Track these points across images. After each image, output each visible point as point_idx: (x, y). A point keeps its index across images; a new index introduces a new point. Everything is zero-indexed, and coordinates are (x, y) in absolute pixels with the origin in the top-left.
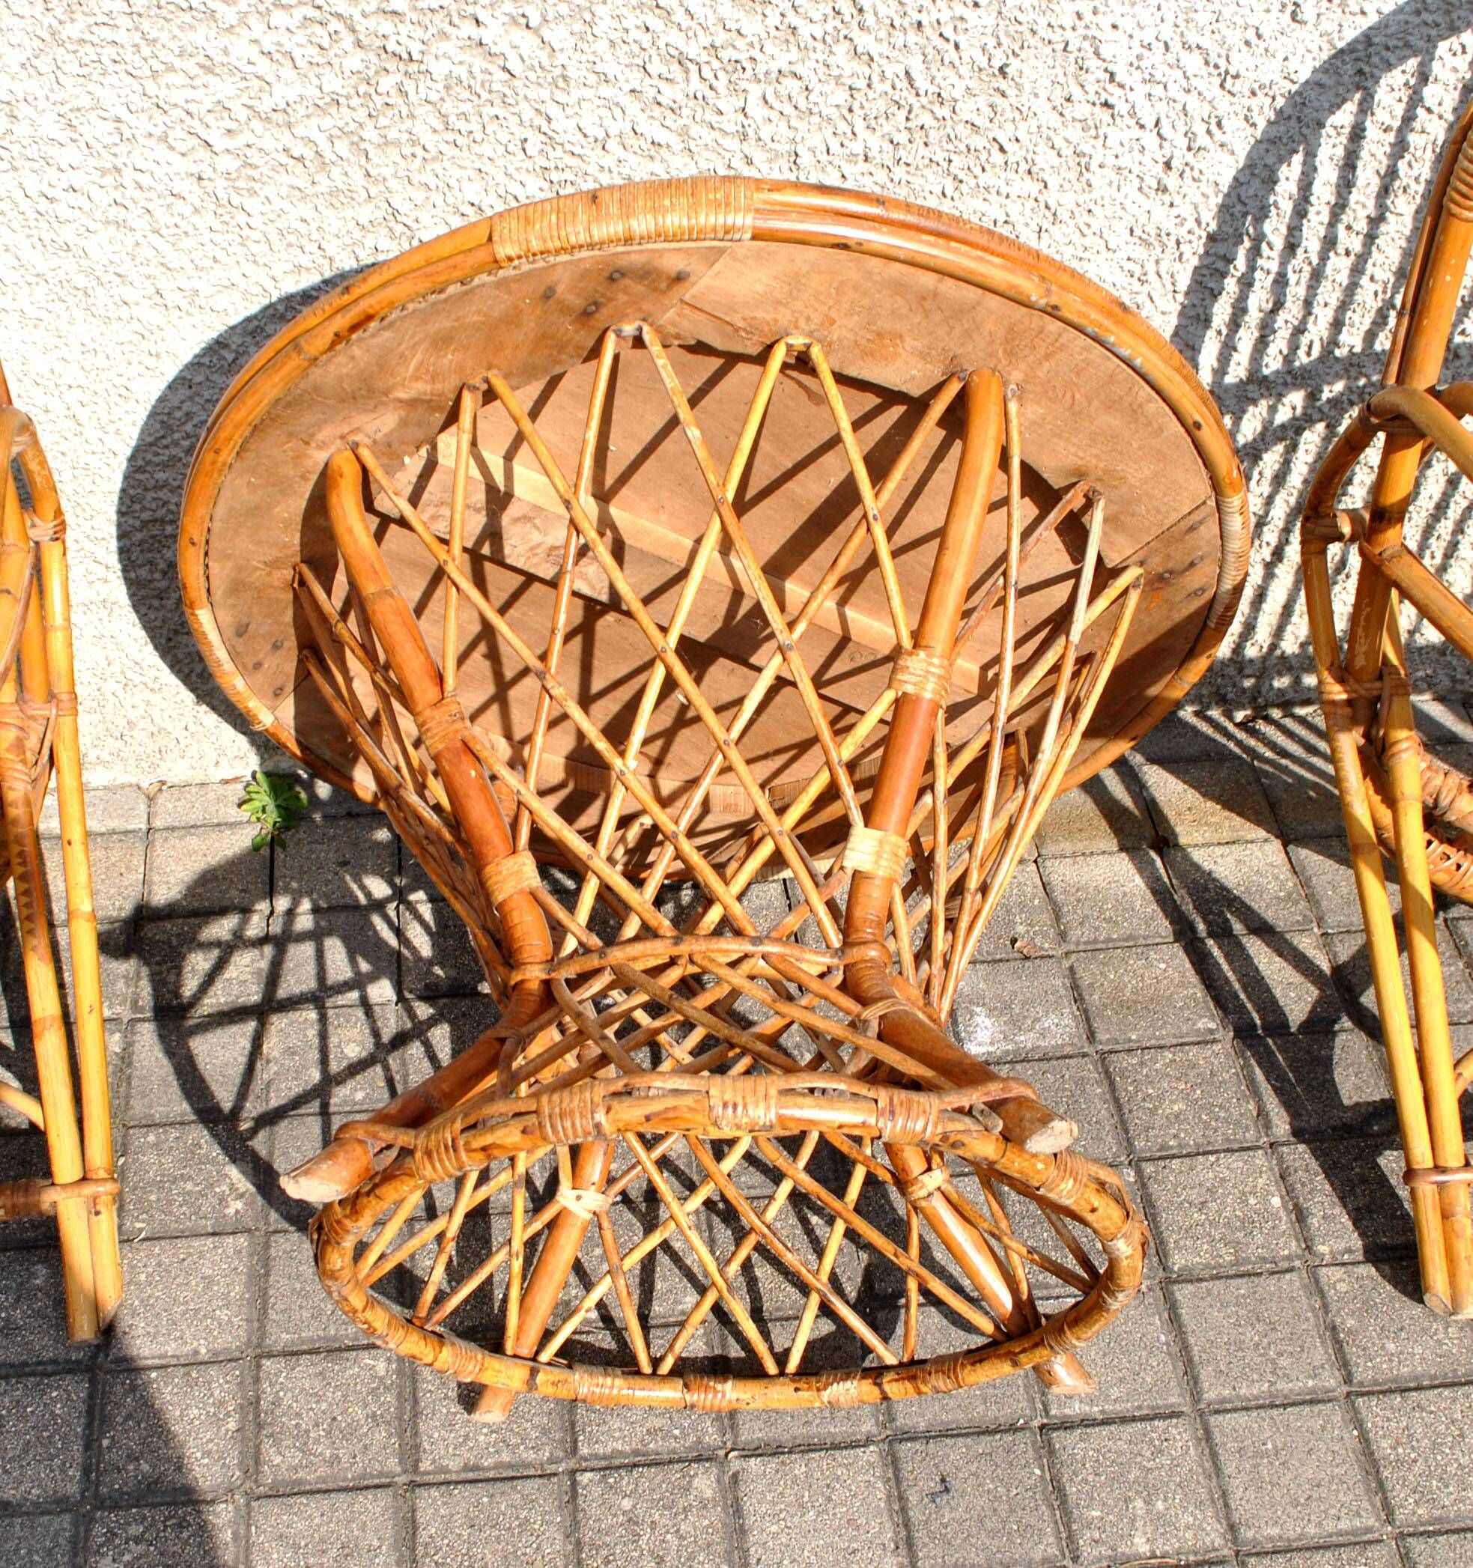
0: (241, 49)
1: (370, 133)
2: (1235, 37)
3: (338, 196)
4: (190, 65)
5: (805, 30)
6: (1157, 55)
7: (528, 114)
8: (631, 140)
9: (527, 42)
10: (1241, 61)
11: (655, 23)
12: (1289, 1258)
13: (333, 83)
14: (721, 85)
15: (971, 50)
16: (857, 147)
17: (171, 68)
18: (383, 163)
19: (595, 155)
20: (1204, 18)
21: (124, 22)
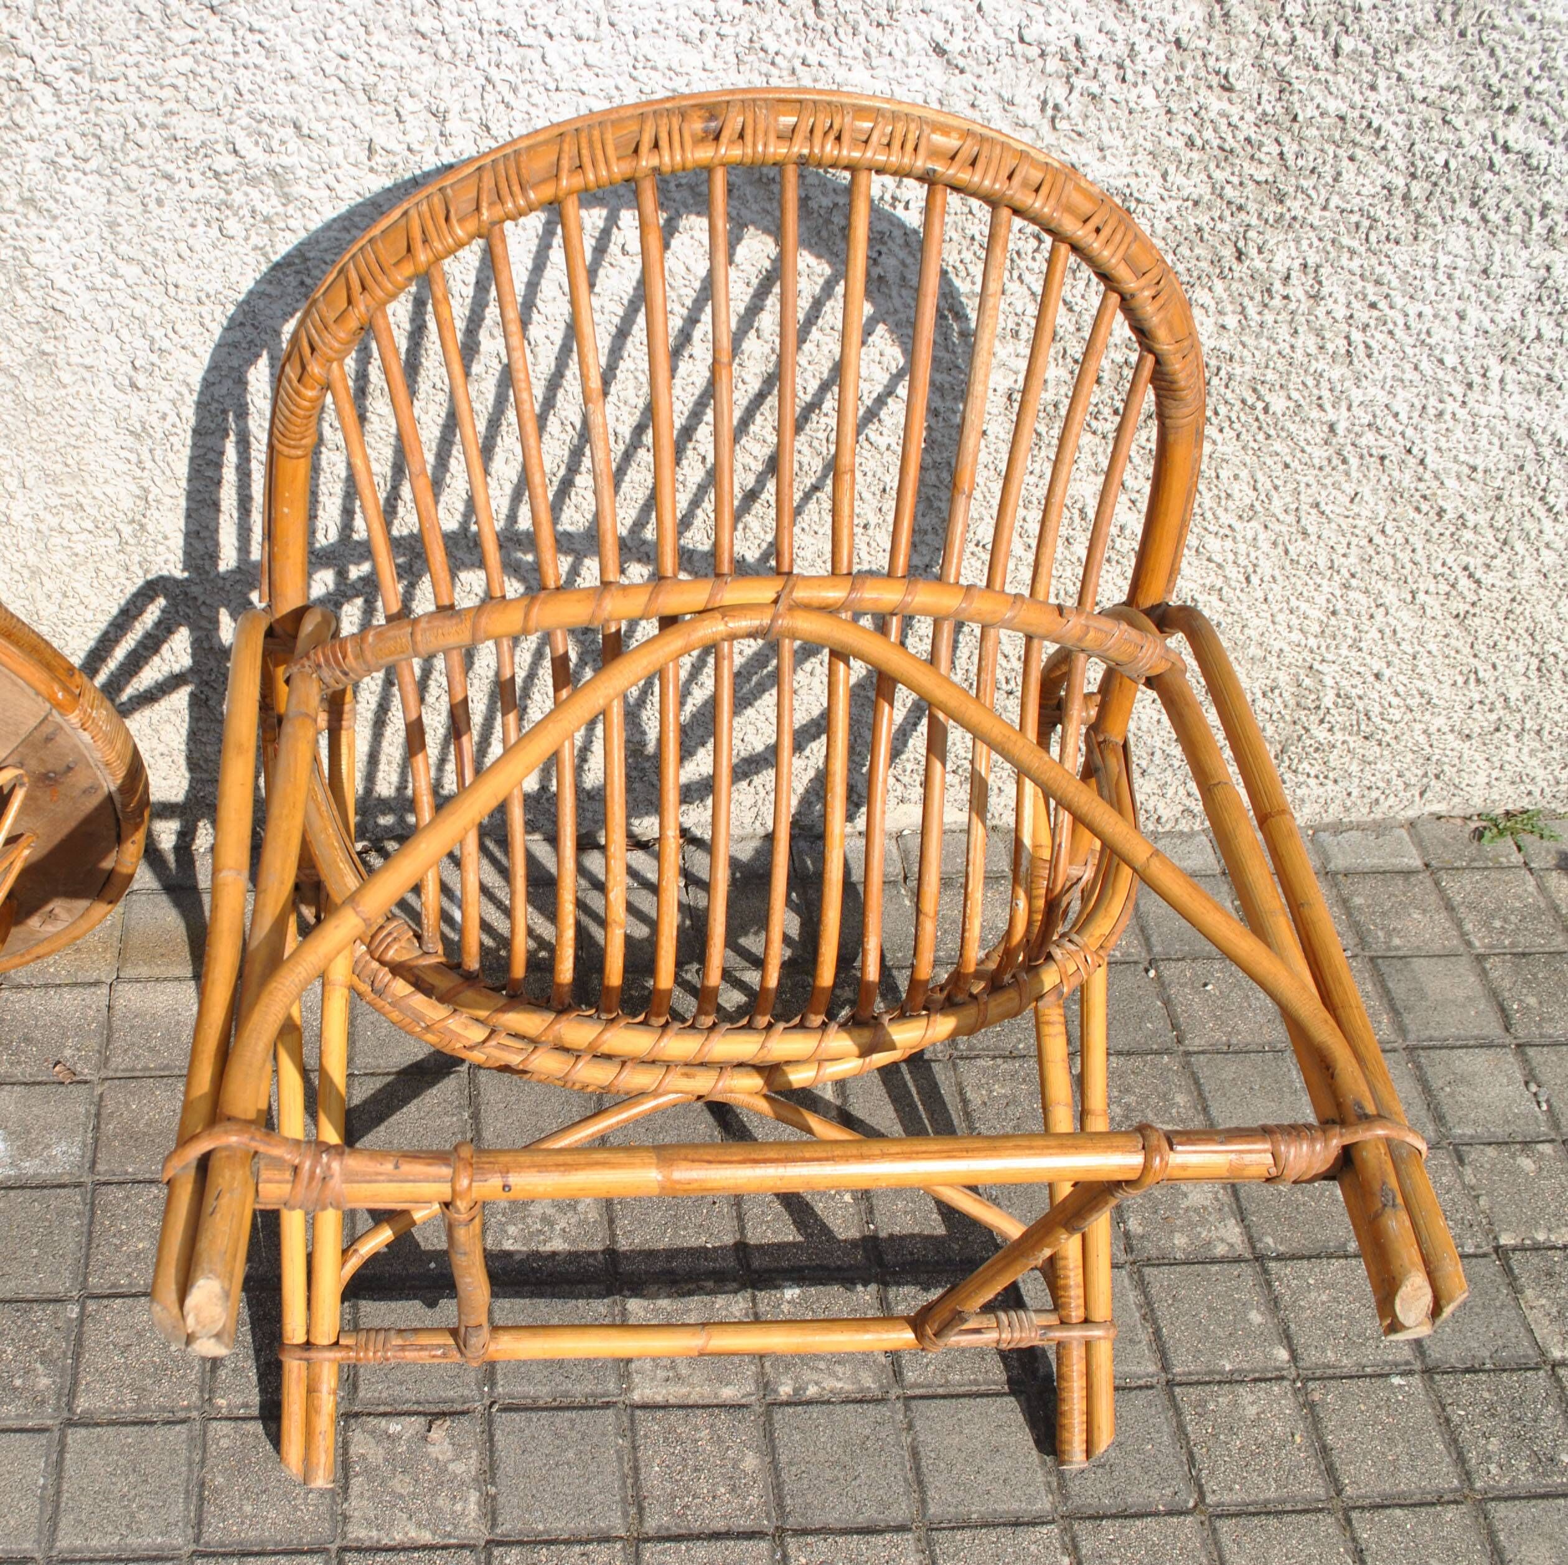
2: (166, 249)
10: (176, 271)
12: (187, 1408)
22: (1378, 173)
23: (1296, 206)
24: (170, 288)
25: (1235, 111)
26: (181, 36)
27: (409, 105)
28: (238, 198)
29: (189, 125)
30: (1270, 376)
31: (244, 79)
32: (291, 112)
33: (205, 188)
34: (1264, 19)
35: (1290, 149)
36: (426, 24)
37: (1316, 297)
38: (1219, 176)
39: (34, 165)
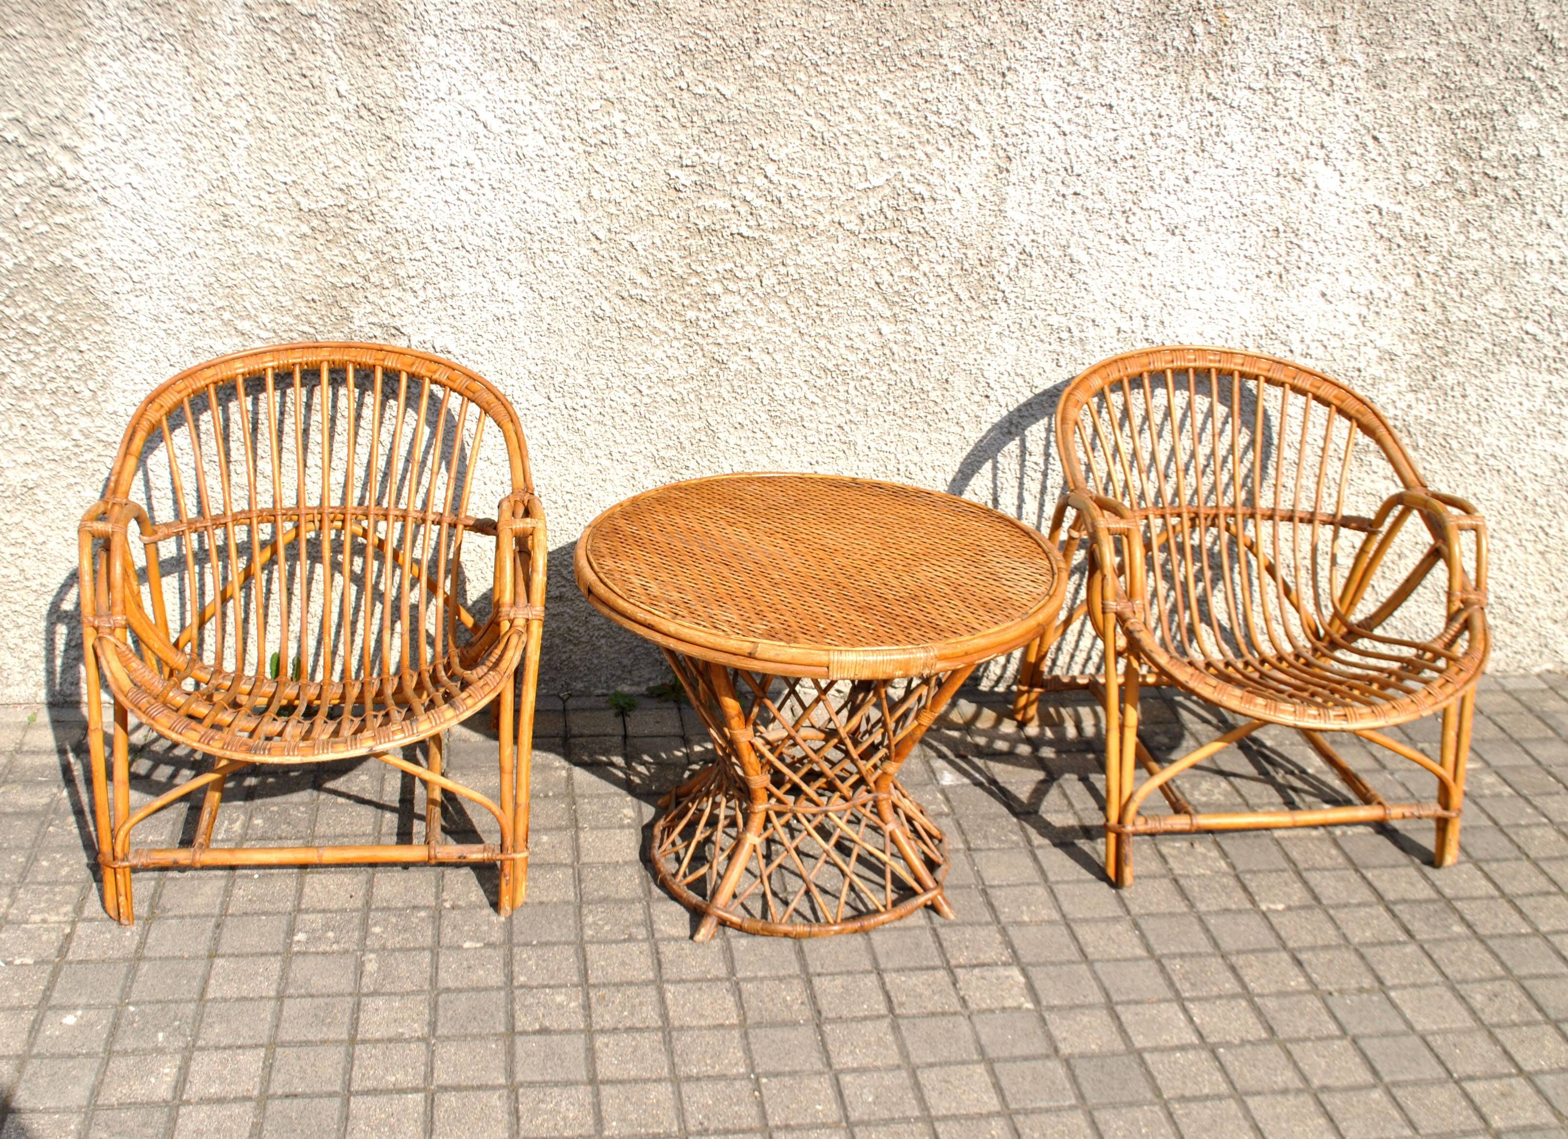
0: (659, 354)
1: (703, 391)
2: (1035, 372)
3: (688, 417)
4: (639, 360)
5: (872, 360)
6: (1005, 378)
7: (765, 388)
8: (803, 401)
9: (767, 359)
11: (816, 354)
13: (692, 370)
14: (839, 380)
15: (935, 373)
16: (890, 408)
17: (631, 360)
18: (707, 405)
19: (789, 406)
20: (1023, 363)
21: (617, 341)
22: (1482, 344)
23: (1453, 358)
25: (1428, 319)
28: (1066, 351)
29: (1054, 320)
30: (1450, 432)
31: (1077, 302)
32: (1092, 315)
33: (1056, 346)
34: (1435, 284)
35: (1449, 334)
36: (1145, 282)
37: (1464, 396)
38: (1425, 345)
39: (993, 335)
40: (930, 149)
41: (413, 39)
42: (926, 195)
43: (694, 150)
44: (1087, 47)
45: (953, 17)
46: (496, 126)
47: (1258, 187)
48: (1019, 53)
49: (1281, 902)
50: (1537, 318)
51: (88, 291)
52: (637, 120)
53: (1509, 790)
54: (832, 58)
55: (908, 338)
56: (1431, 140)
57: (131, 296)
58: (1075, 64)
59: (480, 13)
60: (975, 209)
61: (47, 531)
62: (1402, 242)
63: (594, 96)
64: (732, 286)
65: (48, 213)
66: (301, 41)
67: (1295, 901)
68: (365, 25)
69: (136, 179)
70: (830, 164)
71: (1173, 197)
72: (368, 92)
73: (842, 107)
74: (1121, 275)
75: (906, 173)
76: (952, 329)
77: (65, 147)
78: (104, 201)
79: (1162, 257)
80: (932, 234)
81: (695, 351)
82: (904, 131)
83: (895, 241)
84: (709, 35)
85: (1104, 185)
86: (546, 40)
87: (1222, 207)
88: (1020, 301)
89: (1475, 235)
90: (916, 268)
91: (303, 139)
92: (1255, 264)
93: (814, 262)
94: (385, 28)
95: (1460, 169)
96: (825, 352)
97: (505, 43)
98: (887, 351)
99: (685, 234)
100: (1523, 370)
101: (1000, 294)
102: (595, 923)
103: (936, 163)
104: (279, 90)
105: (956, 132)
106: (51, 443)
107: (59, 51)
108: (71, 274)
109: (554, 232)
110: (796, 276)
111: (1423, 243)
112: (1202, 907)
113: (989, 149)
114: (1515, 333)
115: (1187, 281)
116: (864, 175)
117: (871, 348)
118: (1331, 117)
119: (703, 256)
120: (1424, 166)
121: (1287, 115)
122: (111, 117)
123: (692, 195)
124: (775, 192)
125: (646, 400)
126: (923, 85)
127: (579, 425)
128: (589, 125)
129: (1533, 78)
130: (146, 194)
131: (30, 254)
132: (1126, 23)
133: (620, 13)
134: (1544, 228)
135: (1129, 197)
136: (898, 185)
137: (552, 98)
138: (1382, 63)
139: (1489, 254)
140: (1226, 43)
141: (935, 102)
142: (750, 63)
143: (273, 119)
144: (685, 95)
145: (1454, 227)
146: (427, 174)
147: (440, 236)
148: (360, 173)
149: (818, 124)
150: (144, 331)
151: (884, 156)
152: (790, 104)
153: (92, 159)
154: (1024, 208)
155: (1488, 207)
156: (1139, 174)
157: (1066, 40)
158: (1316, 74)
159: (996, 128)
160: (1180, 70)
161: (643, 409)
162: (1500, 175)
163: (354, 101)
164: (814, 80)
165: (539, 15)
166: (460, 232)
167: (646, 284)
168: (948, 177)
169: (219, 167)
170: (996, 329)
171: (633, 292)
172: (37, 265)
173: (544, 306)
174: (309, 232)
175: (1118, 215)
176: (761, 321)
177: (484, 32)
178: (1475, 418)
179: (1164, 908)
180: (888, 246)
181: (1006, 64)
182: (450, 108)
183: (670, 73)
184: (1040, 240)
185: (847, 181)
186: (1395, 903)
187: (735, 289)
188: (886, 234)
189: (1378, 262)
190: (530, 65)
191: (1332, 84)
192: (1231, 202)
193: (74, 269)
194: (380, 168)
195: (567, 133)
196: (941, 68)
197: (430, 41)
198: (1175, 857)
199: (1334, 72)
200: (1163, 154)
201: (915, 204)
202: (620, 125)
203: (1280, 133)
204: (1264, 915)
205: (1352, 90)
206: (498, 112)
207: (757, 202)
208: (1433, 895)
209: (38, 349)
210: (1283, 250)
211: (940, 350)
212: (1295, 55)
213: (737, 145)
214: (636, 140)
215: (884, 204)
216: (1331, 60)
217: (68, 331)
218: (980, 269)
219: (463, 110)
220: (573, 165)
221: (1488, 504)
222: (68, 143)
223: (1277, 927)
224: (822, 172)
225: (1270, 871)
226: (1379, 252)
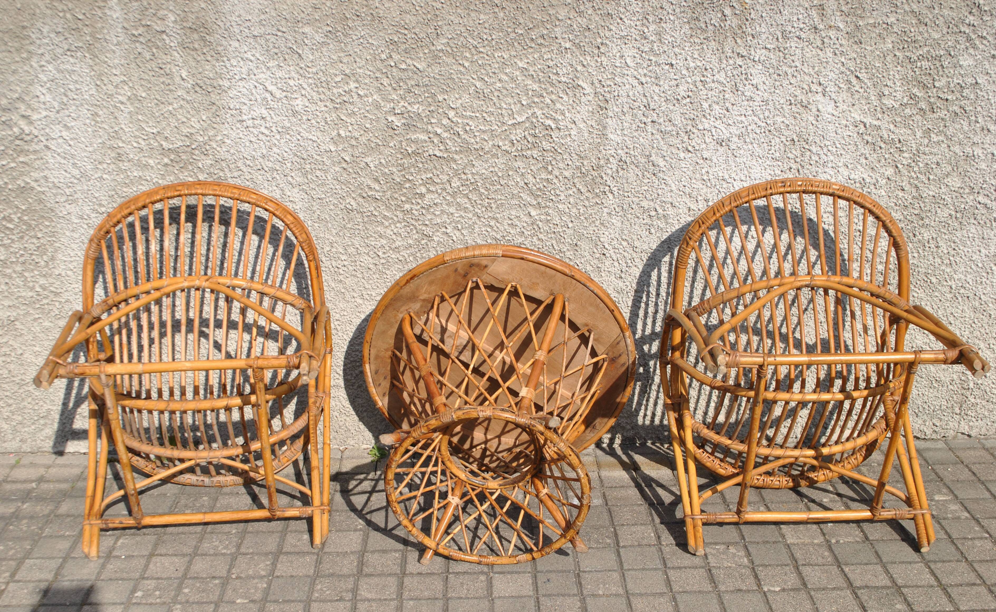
0: (389, 232)
2: (635, 237)
4: (376, 236)
5: (526, 233)
6: (615, 242)
9: (458, 233)
10: (637, 244)
11: (489, 230)
12: (654, 544)
13: (410, 242)
15: (568, 240)
17: (371, 236)
20: (626, 232)
21: (361, 224)
22: (947, 211)
23: (927, 221)
24: (634, 248)
25: (906, 196)
26: (646, 181)
27: (700, 198)
28: (655, 223)
29: (645, 204)
30: (930, 271)
31: (660, 192)
32: (670, 200)
33: (647, 221)
34: (909, 172)
35: (922, 205)
36: (705, 177)
37: (937, 247)
39: (605, 214)
40: (554, 97)
41: (224, 43)
42: (553, 126)
43: (402, 104)
44: (652, 27)
45: (562, 13)
46: (278, 94)
47: (778, 112)
48: (608, 34)
49: (778, 586)
50: (986, 192)
51: (40, 201)
52: (365, 87)
53: (967, 515)
54: (486, 42)
55: (549, 218)
56: (897, 76)
57: (66, 204)
58: (645, 38)
59: (264, 25)
60: (586, 135)
61: (24, 348)
62: (883, 146)
63: (338, 73)
64: (432, 188)
65: (15, 155)
66: (158, 48)
67: (789, 585)
68: (196, 36)
69: (65, 134)
70: (490, 109)
71: (719, 122)
72: (199, 76)
73: (495, 73)
74: (688, 173)
75: (539, 113)
76: (577, 212)
77: (23, 116)
78: (47, 147)
79: (715, 160)
80: (559, 151)
81: (411, 230)
82: (536, 86)
83: (535, 156)
84: (406, 32)
85: (672, 116)
86: (305, 40)
87: (753, 126)
88: (621, 193)
89: (934, 138)
90: (551, 173)
91: (163, 106)
92: (780, 163)
93: (484, 171)
94: (208, 37)
95: (919, 95)
96: (495, 228)
97: (281, 43)
98: (535, 227)
99: (399, 156)
100: (979, 228)
101: (607, 188)
102: (321, 589)
103: (558, 106)
104: (147, 77)
105: (570, 86)
106: (24, 294)
107: (17, 59)
108: (30, 191)
109: (318, 158)
110: (473, 181)
111: (898, 145)
112: (722, 588)
113: (593, 95)
114: (971, 204)
115: (733, 175)
116: (512, 115)
117: (525, 225)
118: (825, 65)
119: (412, 170)
120: (894, 94)
121: (793, 64)
122: (48, 97)
123: (403, 132)
124: (456, 128)
125: (383, 261)
126: (545, 57)
127: (341, 277)
128: (335, 91)
129: (967, 31)
130: (71, 143)
131: (6, 180)
132: (678, 10)
133: (350, 21)
134: (986, 132)
135: (689, 122)
136: (534, 120)
137: (311, 75)
138: (857, 27)
139: (946, 150)
140: (747, 20)
141: (555, 67)
142: (434, 48)
143: (144, 95)
144: (394, 70)
145: (919, 134)
146: (238, 125)
147: (248, 162)
148: (197, 126)
149: (478, 84)
150: (75, 225)
151: (524, 103)
152: (461, 72)
153: (39, 123)
154: (619, 132)
155: (942, 119)
156: (695, 107)
157: (638, 23)
158: (812, 37)
159: (596, 82)
160: (717, 39)
161: (380, 267)
162: (949, 97)
163: (191, 82)
164: (476, 57)
165: (301, 25)
166: (261, 160)
167: (377, 188)
168: (567, 114)
169: (113, 125)
170: (606, 210)
171: (370, 193)
172: (10, 187)
173: (314, 204)
174: (170, 162)
175: (683, 135)
176: (452, 210)
177: (268, 37)
178: (946, 261)
179: (696, 588)
180: (531, 159)
181: (599, 40)
182: (250, 85)
183: (383, 56)
184: (632, 152)
185: (501, 119)
186: (859, 588)
187: (434, 189)
188: (529, 152)
189: (866, 159)
190: (297, 56)
191: (823, 43)
192: (760, 123)
193: (32, 189)
194: (209, 122)
195: (322, 97)
196: (558, 46)
197: (236, 44)
198: (713, 555)
199: (824, 35)
200: (710, 93)
201: (547, 132)
202: (355, 90)
203: (790, 77)
204: (764, 593)
205: (838, 46)
206: (279, 85)
207: (445, 135)
208: (889, 584)
209: (13, 237)
210: (798, 153)
211: (570, 225)
212: (795, 25)
213: (429, 100)
214: (366, 99)
215: (526, 133)
216: (821, 27)
217: (30, 226)
218: (593, 173)
219: (257, 85)
220: (328, 116)
221: (962, 320)
222: (24, 113)
223: (771, 602)
224: (485, 115)
225: (777, 566)
226: (867, 152)
